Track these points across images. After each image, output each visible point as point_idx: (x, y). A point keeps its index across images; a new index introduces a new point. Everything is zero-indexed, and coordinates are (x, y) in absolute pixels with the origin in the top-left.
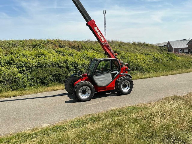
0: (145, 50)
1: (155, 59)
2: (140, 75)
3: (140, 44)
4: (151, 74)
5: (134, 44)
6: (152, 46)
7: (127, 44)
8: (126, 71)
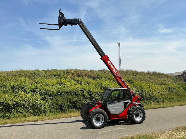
0: (160, 80)
1: (169, 89)
2: (154, 104)
3: (154, 74)
4: (165, 104)
5: (148, 73)
6: (167, 76)
7: (142, 73)
8: (138, 100)
